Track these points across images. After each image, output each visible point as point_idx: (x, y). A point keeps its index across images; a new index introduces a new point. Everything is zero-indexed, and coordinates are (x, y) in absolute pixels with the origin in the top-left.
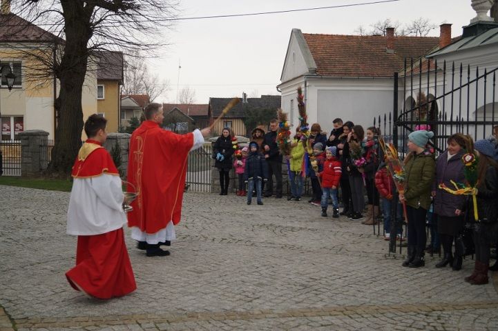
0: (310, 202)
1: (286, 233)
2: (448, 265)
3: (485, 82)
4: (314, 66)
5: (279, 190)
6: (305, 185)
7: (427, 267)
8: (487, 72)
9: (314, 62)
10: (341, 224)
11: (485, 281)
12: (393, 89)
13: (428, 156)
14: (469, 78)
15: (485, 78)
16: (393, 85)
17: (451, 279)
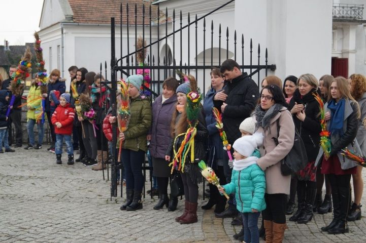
0: (49, 150)
1: (11, 182)
2: (165, 206)
3: (196, 27)
4: (71, 13)
5: (18, 139)
6: (47, 133)
7: (144, 210)
8: (198, 18)
9: (71, 9)
10: (74, 171)
11: (194, 220)
12: (110, 36)
13: (144, 99)
14: (181, 24)
15: (196, 24)
16: (110, 32)
17: (164, 219)
